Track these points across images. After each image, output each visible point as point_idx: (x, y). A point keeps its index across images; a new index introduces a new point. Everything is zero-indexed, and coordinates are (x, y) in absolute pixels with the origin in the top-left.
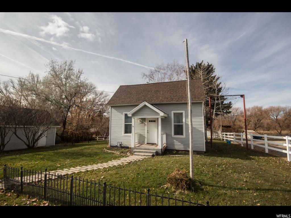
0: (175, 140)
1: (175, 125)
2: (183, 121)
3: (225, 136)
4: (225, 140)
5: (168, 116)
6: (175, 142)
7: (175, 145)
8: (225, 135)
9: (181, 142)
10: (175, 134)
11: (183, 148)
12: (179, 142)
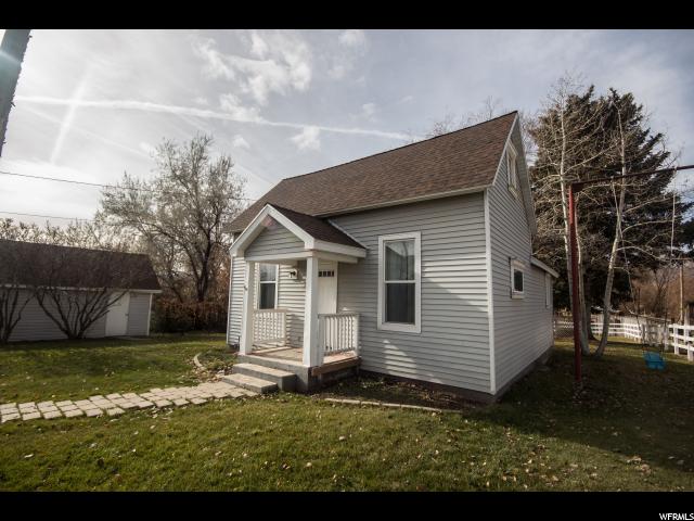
0: (386, 342)
1: (389, 286)
2: (416, 271)
3: (675, 335)
4: (676, 352)
5: (368, 255)
6: (387, 347)
7: (388, 357)
8: (675, 331)
9: (407, 349)
10: (389, 318)
11: (413, 371)
12: (400, 347)
